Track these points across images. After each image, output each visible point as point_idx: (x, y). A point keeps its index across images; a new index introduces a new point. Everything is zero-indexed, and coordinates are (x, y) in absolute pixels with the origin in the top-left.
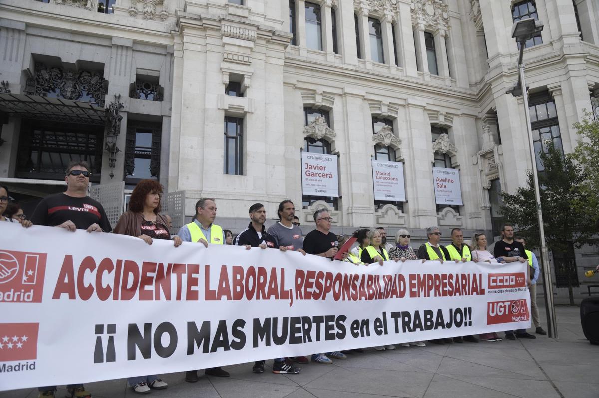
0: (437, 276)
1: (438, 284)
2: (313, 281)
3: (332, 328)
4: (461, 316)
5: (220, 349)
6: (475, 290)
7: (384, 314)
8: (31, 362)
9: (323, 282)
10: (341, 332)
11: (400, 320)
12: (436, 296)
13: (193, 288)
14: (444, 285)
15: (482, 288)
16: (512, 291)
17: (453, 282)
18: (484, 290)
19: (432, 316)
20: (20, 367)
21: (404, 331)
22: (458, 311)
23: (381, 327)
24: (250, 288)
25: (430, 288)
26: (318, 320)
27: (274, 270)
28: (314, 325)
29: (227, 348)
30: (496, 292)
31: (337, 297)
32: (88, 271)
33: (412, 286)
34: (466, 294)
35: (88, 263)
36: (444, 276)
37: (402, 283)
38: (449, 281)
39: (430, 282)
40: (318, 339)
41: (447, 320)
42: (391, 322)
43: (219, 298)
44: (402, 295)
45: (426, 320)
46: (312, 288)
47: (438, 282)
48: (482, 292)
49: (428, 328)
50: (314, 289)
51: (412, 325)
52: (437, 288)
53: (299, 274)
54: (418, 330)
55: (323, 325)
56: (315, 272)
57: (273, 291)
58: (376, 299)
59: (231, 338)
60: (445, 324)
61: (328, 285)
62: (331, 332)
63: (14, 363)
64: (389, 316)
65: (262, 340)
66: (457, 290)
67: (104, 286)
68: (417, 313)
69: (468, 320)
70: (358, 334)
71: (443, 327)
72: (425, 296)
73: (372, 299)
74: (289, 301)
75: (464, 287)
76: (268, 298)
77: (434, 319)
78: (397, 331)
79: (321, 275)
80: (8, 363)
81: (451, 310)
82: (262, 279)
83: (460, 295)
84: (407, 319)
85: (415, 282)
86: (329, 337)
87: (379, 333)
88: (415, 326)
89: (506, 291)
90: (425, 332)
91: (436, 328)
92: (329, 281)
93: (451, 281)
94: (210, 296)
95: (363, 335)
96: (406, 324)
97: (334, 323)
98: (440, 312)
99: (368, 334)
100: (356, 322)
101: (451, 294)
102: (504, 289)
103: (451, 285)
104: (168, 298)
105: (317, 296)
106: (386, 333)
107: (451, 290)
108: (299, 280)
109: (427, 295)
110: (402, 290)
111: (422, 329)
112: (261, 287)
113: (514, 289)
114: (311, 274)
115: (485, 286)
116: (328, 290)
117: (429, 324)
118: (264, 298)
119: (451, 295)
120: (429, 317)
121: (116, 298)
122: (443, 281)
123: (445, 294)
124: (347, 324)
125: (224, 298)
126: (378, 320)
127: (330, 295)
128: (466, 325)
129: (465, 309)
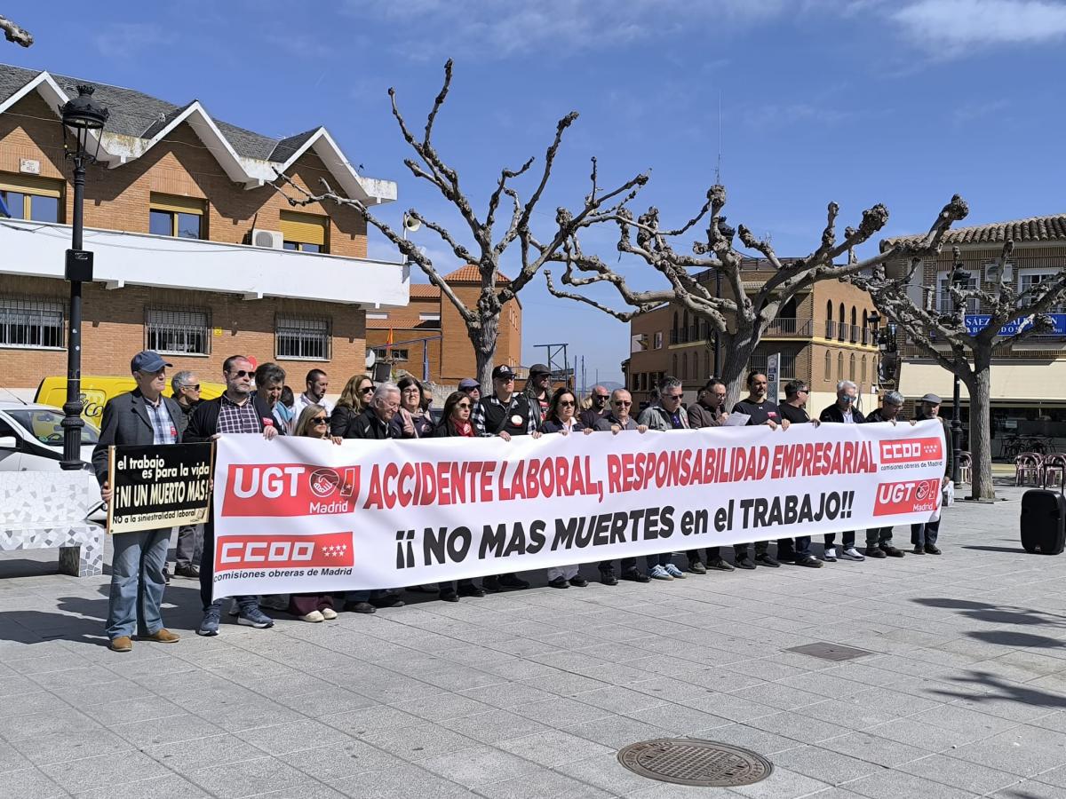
0: (809, 446)
1: (808, 456)
2: (632, 466)
3: (655, 523)
4: (837, 503)
5: (514, 554)
6: (863, 465)
7: (732, 502)
8: (348, 568)
9: (644, 466)
10: (666, 528)
11: (752, 510)
12: (803, 474)
13: (487, 488)
14: (818, 459)
15: (874, 462)
16: (917, 466)
17: (831, 454)
18: (876, 465)
19: (795, 505)
20: (339, 572)
21: (756, 525)
22: (834, 496)
23: (724, 519)
24: (547, 483)
25: (798, 465)
26: (636, 515)
27: (577, 459)
28: (631, 522)
29: (521, 552)
30: (892, 468)
31: (659, 483)
32: (391, 478)
33: (776, 462)
34: (850, 472)
35: (392, 470)
36: (819, 446)
37: (764, 458)
38: (825, 453)
39: (799, 455)
40: (635, 538)
41: (815, 509)
42: (738, 513)
43: (513, 498)
44: (761, 475)
45: (788, 509)
46: (632, 476)
47: (809, 455)
48: (873, 469)
49: (789, 521)
50: (635, 477)
51: (767, 518)
52: (807, 464)
53: (612, 460)
54: (775, 523)
55: (642, 521)
56: (632, 455)
57: (577, 485)
58: (716, 481)
59: (529, 541)
60: (813, 515)
61: (650, 468)
62: (652, 529)
63: (335, 569)
64: (737, 505)
65: (562, 543)
66: (836, 466)
67: (405, 492)
68: (777, 500)
69: (846, 510)
70: (690, 530)
71: (811, 520)
72: (790, 476)
73: (710, 482)
74: (598, 495)
75: (847, 461)
76: (572, 493)
77: (798, 509)
78: (745, 526)
79: (641, 457)
80: (331, 568)
81: (823, 495)
82: (562, 472)
83: (839, 472)
84: (761, 509)
85: (780, 456)
86: (649, 535)
87: (720, 528)
88: (773, 519)
89: (907, 466)
90: (784, 526)
91: (800, 521)
92: (651, 464)
93: (828, 452)
94: (505, 495)
95: (697, 532)
96: (759, 516)
97: (658, 518)
98: (807, 498)
99: (705, 530)
100: (688, 514)
101: (825, 471)
102: (904, 464)
103: (827, 459)
104: (463, 501)
105: (637, 486)
106: (730, 528)
107: (826, 465)
108: (615, 469)
109: (793, 474)
110: (762, 468)
111: (780, 523)
112: (562, 480)
113: (920, 463)
114: (628, 458)
115: (876, 460)
116: (649, 475)
117: (791, 514)
118: (567, 494)
119: (825, 473)
120: (791, 505)
121: (415, 503)
122: (816, 453)
123: (817, 471)
124: (677, 518)
125: (518, 496)
126: (721, 511)
127: (652, 482)
128: (843, 516)
129: (845, 494)
